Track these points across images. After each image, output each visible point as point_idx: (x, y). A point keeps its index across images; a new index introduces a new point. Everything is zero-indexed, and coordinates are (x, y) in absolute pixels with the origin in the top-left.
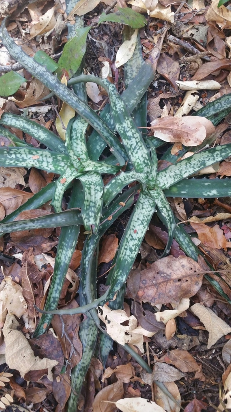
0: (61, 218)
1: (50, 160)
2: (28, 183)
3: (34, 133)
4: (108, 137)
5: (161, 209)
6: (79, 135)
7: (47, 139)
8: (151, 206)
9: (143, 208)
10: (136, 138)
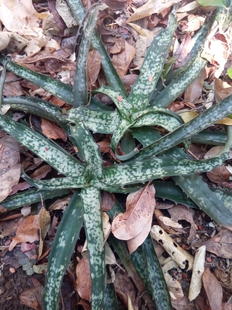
0: (83, 87)
1: (146, 92)
2: (133, 74)
3: (178, 84)
4: (153, 151)
5: (61, 180)
6: (162, 121)
7: (170, 95)
8: (69, 173)
9: (68, 164)
10: (141, 177)
